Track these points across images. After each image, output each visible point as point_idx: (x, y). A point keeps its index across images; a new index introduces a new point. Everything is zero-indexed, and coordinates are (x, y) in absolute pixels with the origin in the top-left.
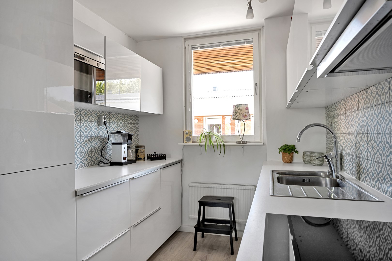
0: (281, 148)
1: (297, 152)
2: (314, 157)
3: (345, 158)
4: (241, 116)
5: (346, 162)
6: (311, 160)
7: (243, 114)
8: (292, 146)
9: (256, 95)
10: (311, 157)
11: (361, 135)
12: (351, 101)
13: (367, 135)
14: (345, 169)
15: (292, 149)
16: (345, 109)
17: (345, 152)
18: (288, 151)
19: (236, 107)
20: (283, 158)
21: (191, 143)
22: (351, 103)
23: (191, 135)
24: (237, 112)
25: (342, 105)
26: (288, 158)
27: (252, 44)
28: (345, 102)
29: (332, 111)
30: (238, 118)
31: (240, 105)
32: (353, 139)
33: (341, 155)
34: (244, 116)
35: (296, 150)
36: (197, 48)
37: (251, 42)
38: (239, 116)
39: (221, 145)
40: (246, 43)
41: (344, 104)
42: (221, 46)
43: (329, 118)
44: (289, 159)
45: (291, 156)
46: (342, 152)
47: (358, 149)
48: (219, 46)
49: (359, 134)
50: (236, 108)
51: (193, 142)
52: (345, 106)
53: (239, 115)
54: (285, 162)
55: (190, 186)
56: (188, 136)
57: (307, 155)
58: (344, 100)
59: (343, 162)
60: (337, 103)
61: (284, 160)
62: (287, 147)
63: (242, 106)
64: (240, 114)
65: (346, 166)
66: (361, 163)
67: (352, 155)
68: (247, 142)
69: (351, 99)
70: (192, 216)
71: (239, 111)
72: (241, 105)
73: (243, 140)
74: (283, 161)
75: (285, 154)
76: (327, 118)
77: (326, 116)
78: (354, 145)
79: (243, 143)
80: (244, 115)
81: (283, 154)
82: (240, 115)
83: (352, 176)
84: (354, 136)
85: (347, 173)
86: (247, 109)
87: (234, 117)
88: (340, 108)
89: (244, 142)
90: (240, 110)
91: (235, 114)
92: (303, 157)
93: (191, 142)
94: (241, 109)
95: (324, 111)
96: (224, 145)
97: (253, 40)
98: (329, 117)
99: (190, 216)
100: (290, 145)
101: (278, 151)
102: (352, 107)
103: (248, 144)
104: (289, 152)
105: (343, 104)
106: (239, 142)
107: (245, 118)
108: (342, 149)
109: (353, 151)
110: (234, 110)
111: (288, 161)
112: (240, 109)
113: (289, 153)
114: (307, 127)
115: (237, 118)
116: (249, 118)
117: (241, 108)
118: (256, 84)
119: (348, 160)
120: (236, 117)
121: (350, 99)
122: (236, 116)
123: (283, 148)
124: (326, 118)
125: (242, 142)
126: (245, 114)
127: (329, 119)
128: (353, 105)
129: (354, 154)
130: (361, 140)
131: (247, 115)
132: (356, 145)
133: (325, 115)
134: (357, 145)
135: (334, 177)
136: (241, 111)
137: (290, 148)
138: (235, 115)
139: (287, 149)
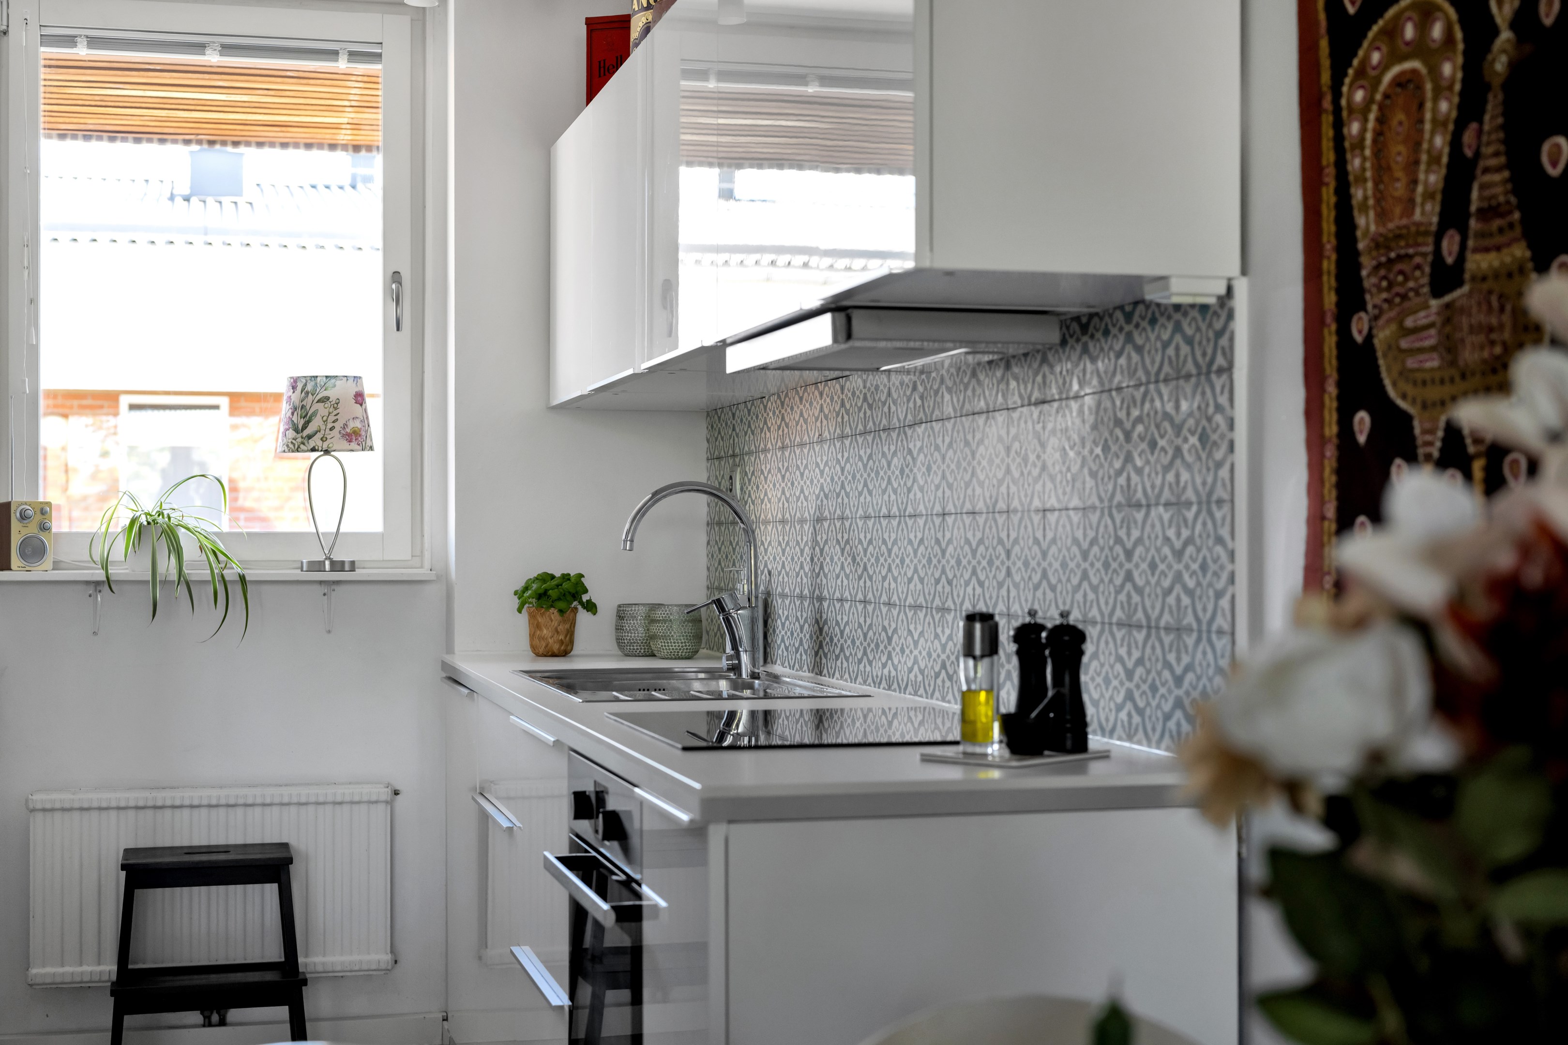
0: (526, 588)
1: (591, 607)
2: (665, 621)
3: (780, 612)
4: (335, 432)
5: (783, 625)
6: (653, 637)
7: (345, 426)
8: (573, 580)
9: (398, 329)
10: (653, 621)
11: (826, 524)
12: (801, 407)
13: (843, 523)
14: (780, 652)
15: (573, 591)
16: (780, 432)
17: (779, 589)
18: (559, 599)
19: (309, 387)
20: (532, 636)
21: (42, 571)
22: (801, 415)
23: (44, 528)
24: (315, 414)
25: (771, 414)
26: (558, 632)
27: (379, 67)
28: (782, 403)
29: (734, 429)
30: (319, 443)
31: (327, 377)
32: (805, 539)
33: (766, 605)
34: (348, 435)
35: (585, 598)
36: (70, 41)
37: (376, 57)
38: (322, 432)
39: (227, 578)
40: (346, 57)
41: (777, 412)
42: (208, 51)
43: (719, 458)
44: (561, 637)
45: (567, 626)
46: (768, 594)
47: (818, 571)
48: (200, 48)
49: (820, 520)
50: (307, 393)
51: (57, 565)
52: (783, 419)
53: (323, 427)
54: (541, 651)
55: (39, 806)
56: (32, 529)
57: (634, 618)
58: (779, 397)
59: (771, 631)
60: (753, 404)
61: (536, 642)
62: (554, 582)
63: (338, 383)
64: (330, 425)
65: (783, 640)
66: (824, 616)
67: (801, 597)
68: (353, 566)
69: (801, 399)
70: (49, 970)
71: (322, 410)
72: (333, 381)
73: (336, 557)
74: (534, 648)
75: (542, 615)
76: (714, 458)
77: (708, 448)
78: (808, 559)
79: (338, 567)
80: (348, 430)
81: (532, 616)
82: (331, 429)
83: (801, 668)
84: (806, 527)
85: (786, 664)
86: (359, 398)
87: (299, 440)
88: (765, 423)
89: (343, 562)
90: (328, 405)
91: (302, 422)
92: (619, 628)
93: (47, 563)
94: (333, 399)
95: (701, 431)
96: (242, 578)
97: (385, 51)
98: (722, 453)
99: (34, 971)
100: (566, 577)
101: (516, 602)
102: (804, 427)
103: (360, 574)
104: (562, 605)
105: (774, 413)
106: (316, 566)
107: (354, 445)
108: (770, 581)
109: (805, 580)
110: (297, 403)
111: (556, 647)
112: (328, 398)
113: (561, 612)
114: (658, 495)
115: (312, 443)
116: (369, 443)
117: (332, 394)
118: (396, 277)
119: (787, 618)
120: (310, 437)
121: (797, 398)
122: (306, 432)
123: (535, 586)
124: (708, 459)
125: (333, 563)
126: (352, 425)
127: (723, 463)
128: (806, 421)
129: (806, 592)
130: (826, 542)
131: (360, 430)
132: (812, 559)
133: (705, 445)
134: (816, 559)
135: (744, 676)
136: (336, 409)
137: (566, 585)
138: (304, 427)
139: (553, 594)
